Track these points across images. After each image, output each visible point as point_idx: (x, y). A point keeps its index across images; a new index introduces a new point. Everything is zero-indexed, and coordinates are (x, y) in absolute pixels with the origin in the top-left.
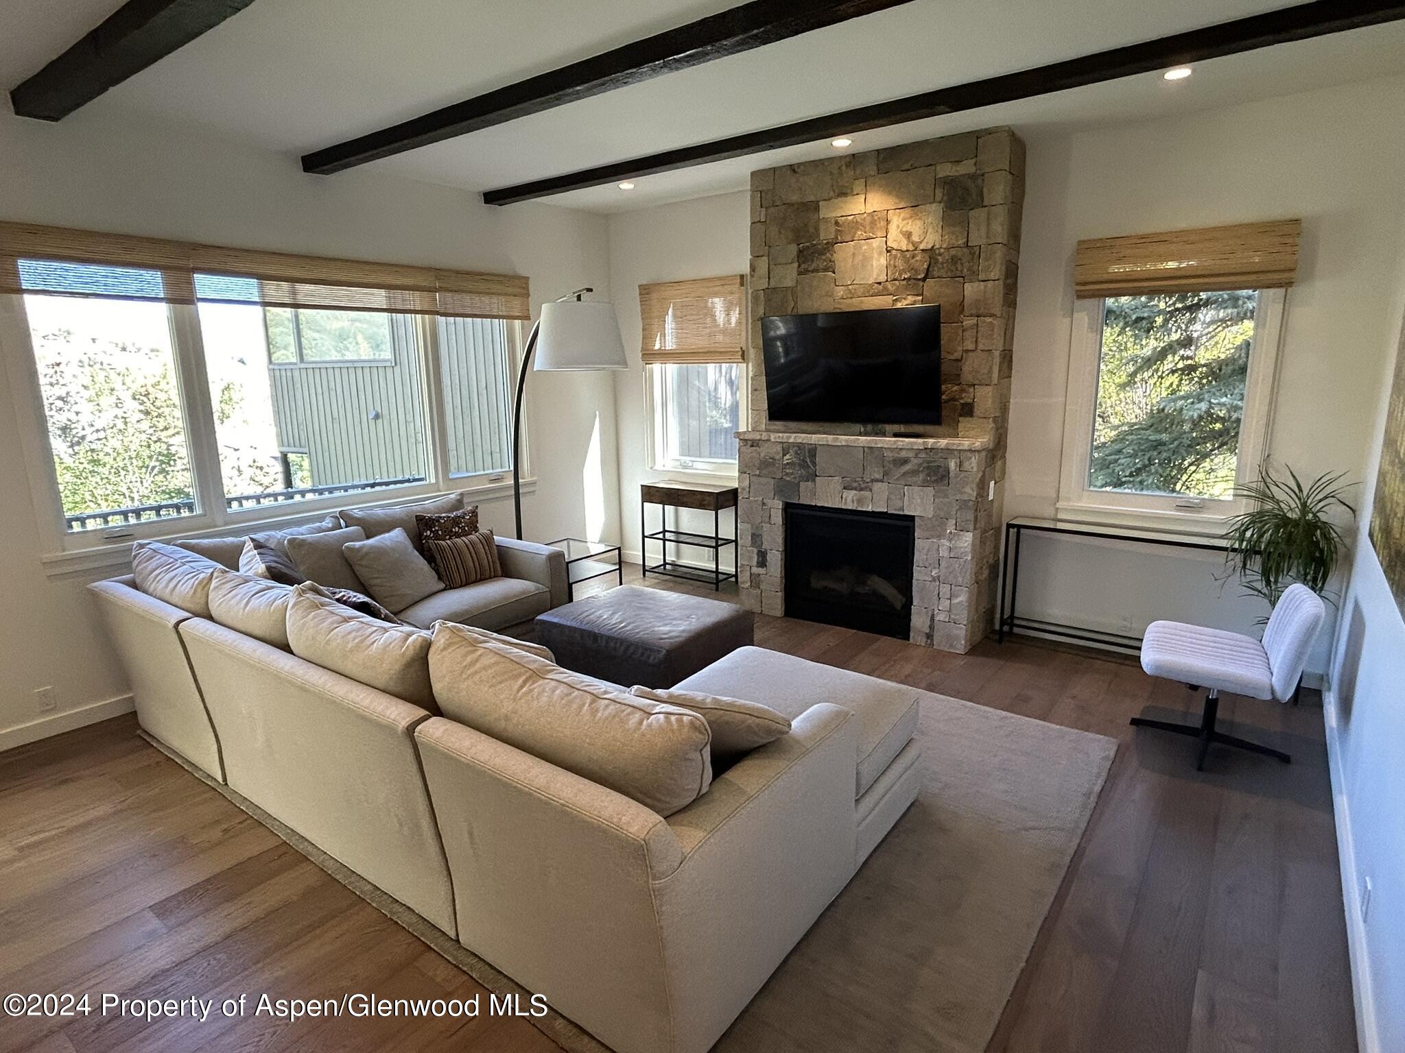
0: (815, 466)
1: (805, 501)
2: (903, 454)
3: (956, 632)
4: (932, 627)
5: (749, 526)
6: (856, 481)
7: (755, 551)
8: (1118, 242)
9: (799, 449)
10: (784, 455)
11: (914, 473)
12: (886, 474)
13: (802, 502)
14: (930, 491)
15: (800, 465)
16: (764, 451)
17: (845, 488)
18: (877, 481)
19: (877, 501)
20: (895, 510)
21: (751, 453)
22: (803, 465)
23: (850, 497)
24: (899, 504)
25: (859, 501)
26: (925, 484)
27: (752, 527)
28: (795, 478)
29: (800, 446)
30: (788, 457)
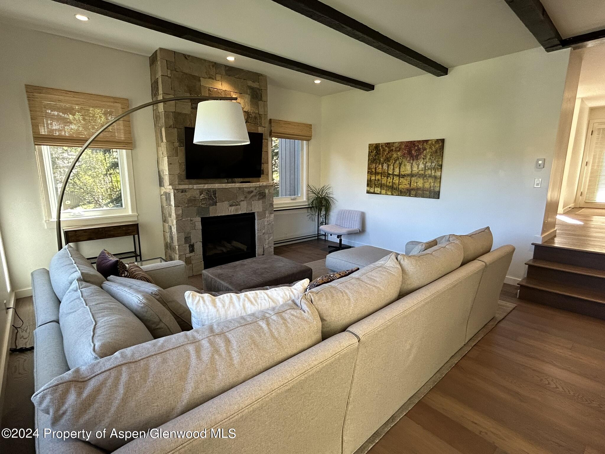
0: (216, 198)
1: (212, 215)
2: (251, 189)
3: (271, 250)
4: (264, 252)
5: (183, 233)
6: (234, 202)
7: (188, 245)
8: (281, 122)
9: (208, 191)
10: (201, 195)
11: (255, 196)
12: (246, 197)
13: (211, 216)
14: (261, 201)
15: (209, 198)
16: (189, 195)
17: (230, 206)
18: (242, 201)
19: (243, 209)
20: (249, 211)
21: (182, 196)
22: (210, 198)
23: (233, 209)
24: (250, 209)
25: (236, 210)
26: (259, 199)
27: (185, 234)
28: (206, 205)
29: (208, 190)
30: (202, 195)
